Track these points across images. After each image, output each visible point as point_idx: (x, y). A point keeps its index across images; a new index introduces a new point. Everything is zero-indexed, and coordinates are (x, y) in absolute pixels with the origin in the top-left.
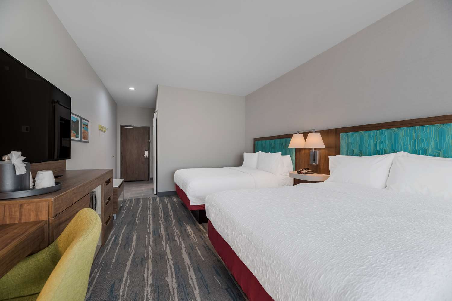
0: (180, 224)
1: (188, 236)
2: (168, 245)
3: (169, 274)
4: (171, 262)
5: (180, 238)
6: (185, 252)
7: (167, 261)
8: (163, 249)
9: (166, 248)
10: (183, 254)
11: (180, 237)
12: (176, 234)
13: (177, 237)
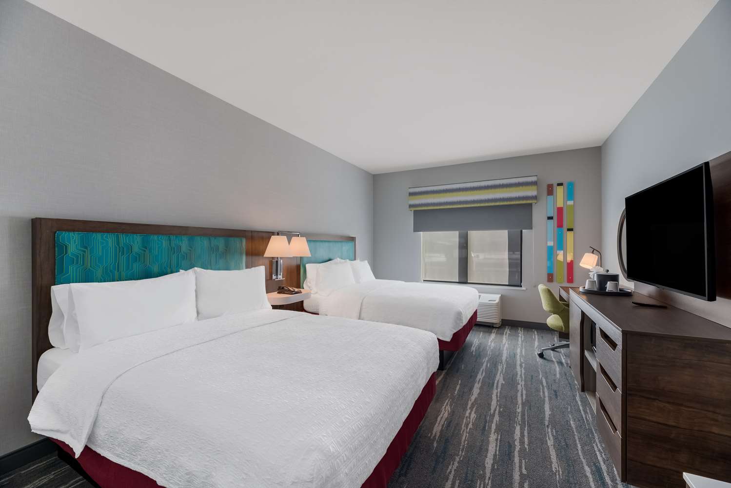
0: (445, 451)
1: (454, 412)
2: (492, 411)
3: (500, 385)
4: (495, 392)
5: (467, 414)
6: (473, 393)
7: (499, 395)
8: (499, 409)
9: (495, 410)
10: (478, 393)
11: (467, 417)
12: (470, 426)
13: (472, 419)
